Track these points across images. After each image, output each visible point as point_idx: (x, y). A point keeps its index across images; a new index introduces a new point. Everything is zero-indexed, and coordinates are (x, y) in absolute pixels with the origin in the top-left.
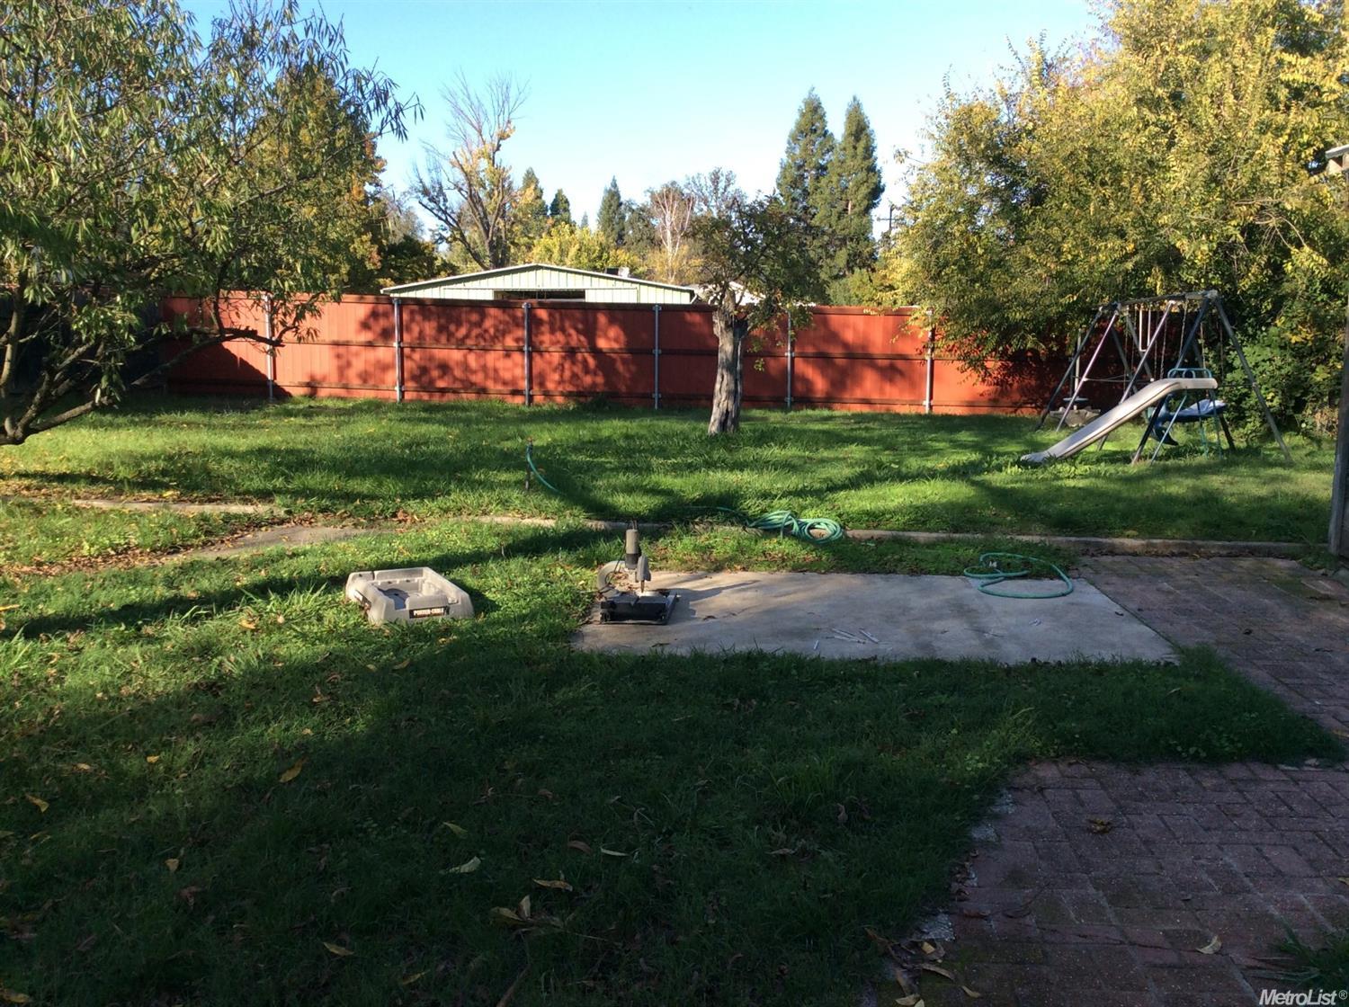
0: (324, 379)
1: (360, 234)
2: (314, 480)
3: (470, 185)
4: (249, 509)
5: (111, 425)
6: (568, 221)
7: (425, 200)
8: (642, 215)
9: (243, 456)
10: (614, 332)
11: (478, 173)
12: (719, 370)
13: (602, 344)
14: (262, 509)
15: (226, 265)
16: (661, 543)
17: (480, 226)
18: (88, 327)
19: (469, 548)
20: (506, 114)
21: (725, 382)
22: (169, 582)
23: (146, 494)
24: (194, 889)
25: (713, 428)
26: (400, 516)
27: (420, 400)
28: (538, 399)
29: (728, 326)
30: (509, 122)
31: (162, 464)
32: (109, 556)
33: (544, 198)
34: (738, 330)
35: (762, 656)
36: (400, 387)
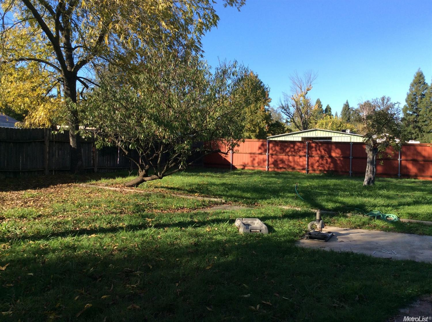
0: (248, 164)
1: (262, 121)
2: (234, 192)
3: (297, 105)
4: (216, 200)
5: (187, 175)
6: (330, 115)
7: (283, 110)
8: (356, 112)
9: (217, 185)
10: (338, 151)
11: (299, 101)
12: (368, 164)
13: (333, 155)
14: (218, 200)
15: (213, 133)
16: (334, 218)
17: (300, 117)
18: (178, 149)
19: (273, 214)
20: (310, 83)
21: (369, 168)
22: (191, 217)
23: (191, 194)
24: (180, 290)
25: (365, 183)
26: (256, 204)
27: (274, 171)
28: (311, 172)
29: (370, 150)
30: (310, 85)
31: (196, 186)
32: (179, 209)
33: (323, 108)
34: (374, 151)
35: (352, 253)
36: (268, 167)
